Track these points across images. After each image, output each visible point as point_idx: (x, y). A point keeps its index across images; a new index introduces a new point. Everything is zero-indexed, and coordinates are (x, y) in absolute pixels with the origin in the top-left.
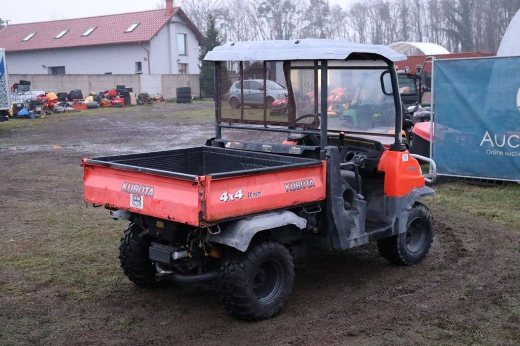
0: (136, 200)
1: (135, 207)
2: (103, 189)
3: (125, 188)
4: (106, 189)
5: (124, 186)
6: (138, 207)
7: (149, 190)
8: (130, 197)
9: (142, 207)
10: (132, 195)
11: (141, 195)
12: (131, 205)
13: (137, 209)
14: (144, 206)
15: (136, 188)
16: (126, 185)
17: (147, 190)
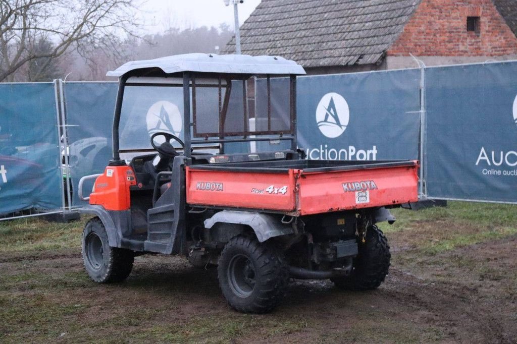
0: (362, 196)
1: (361, 202)
2: (324, 196)
3: (347, 188)
4: (327, 195)
5: (345, 187)
6: (364, 202)
7: (370, 184)
8: (355, 195)
9: (368, 201)
10: (357, 192)
11: (366, 190)
12: (357, 202)
13: (363, 204)
14: (370, 199)
15: (357, 185)
16: (346, 185)
17: (368, 184)
